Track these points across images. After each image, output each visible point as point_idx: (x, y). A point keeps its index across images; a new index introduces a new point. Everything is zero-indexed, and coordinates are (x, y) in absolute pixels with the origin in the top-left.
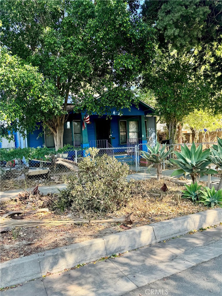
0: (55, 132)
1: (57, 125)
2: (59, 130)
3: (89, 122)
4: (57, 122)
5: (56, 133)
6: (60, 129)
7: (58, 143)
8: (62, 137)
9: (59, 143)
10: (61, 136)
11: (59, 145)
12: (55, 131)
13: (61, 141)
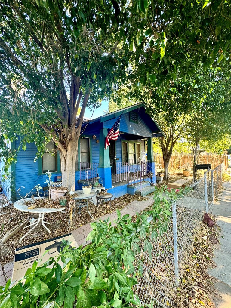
0: (65, 150)
1: (71, 139)
2: (72, 147)
3: (117, 138)
4: (71, 133)
5: (67, 151)
6: (74, 146)
7: (68, 167)
8: (76, 157)
9: (70, 168)
10: (74, 156)
11: (70, 171)
12: (64, 148)
13: (73, 164)
